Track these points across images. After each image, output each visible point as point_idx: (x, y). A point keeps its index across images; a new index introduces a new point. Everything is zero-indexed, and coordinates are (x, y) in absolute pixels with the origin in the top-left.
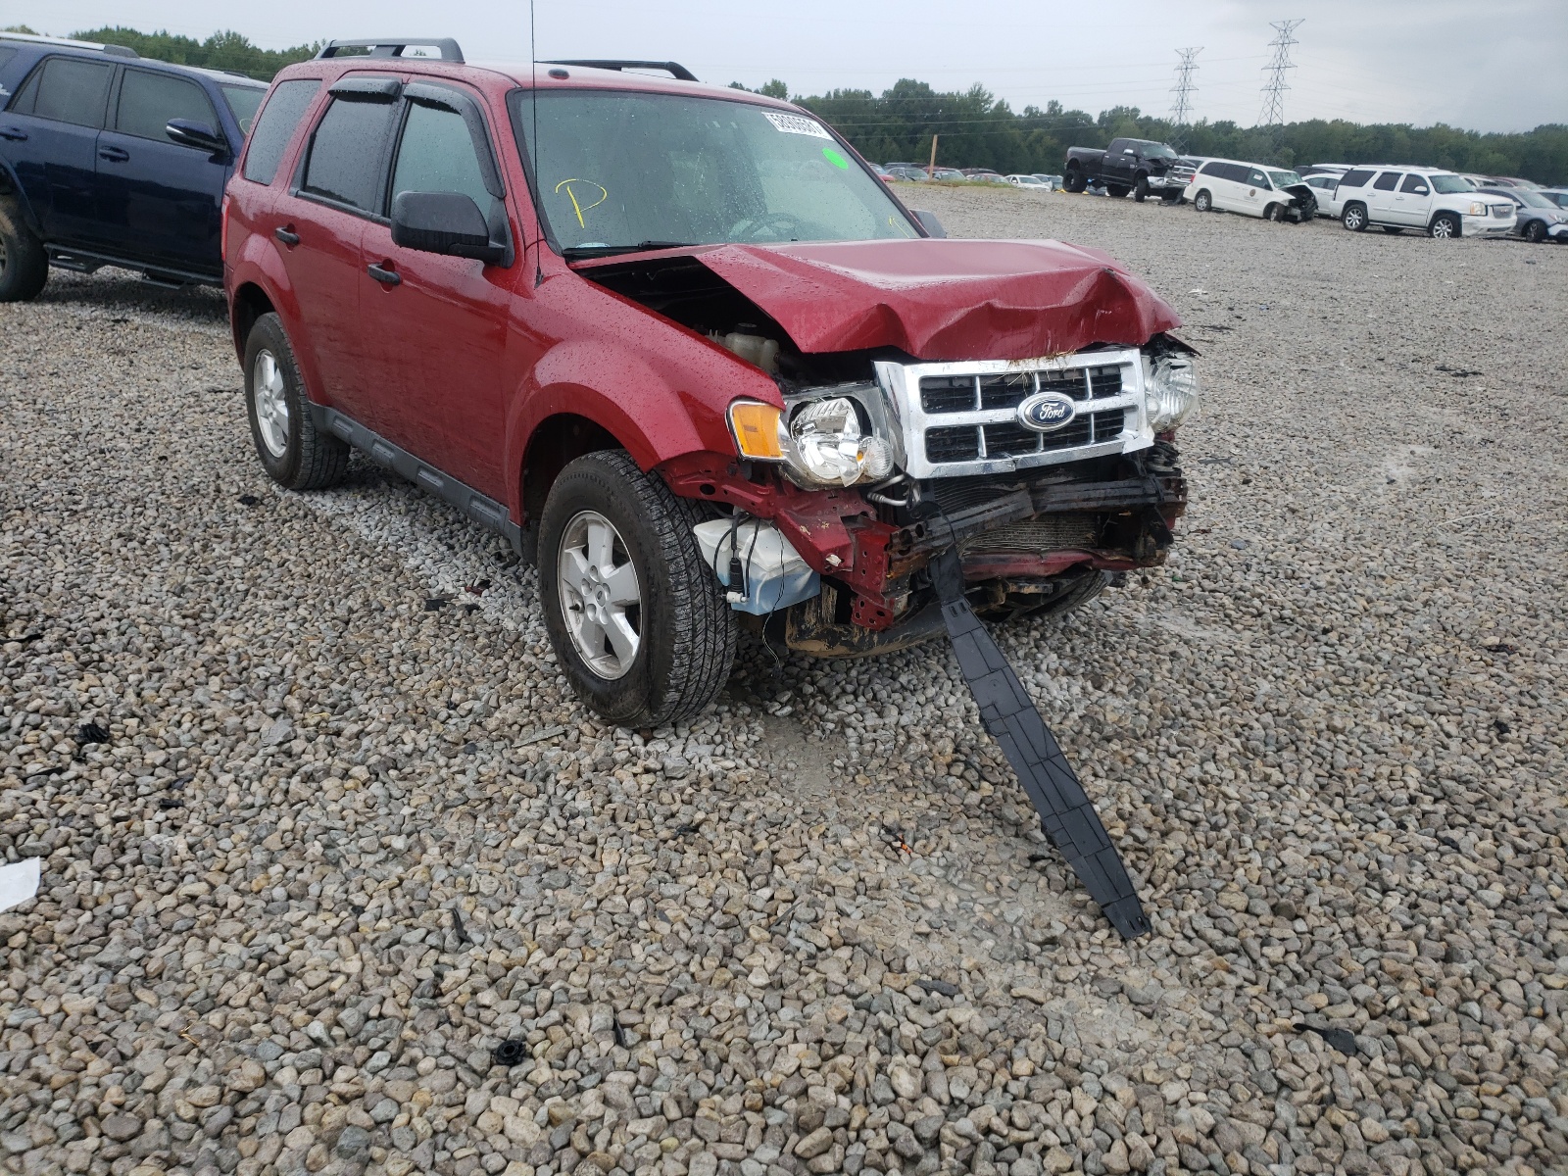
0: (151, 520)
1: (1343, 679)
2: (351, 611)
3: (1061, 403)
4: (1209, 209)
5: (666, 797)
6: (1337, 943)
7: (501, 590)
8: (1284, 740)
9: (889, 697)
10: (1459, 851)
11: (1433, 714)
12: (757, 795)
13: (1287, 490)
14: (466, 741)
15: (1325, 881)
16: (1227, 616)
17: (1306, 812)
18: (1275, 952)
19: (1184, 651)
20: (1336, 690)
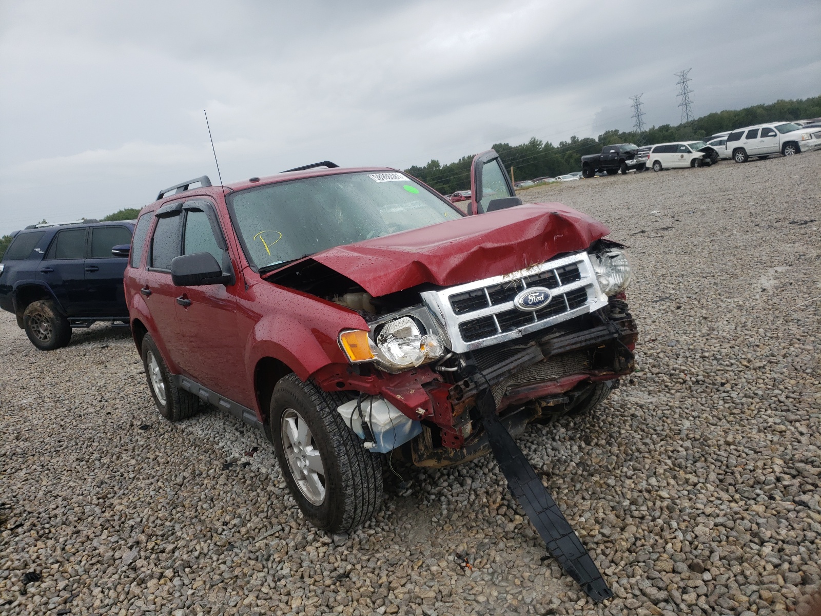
0: (95, 448)
1: (735, 411)
2: (184, 478)
3: (541, 293)
4: (661, 169)
5: (332, 559)
6: (730, 584)
7: (263, 452)
8: (697, 455)
9: (468, 472)
10: (809, 508)
11: (791, 422)
12: (386, 548)
13: (702, 307)
14: (230, 543)
15: (724, 543)
16: (666, 386)
17: (711, 499)
18: (691, 597)
19: (639, 413)
20: (731, 418)
